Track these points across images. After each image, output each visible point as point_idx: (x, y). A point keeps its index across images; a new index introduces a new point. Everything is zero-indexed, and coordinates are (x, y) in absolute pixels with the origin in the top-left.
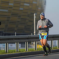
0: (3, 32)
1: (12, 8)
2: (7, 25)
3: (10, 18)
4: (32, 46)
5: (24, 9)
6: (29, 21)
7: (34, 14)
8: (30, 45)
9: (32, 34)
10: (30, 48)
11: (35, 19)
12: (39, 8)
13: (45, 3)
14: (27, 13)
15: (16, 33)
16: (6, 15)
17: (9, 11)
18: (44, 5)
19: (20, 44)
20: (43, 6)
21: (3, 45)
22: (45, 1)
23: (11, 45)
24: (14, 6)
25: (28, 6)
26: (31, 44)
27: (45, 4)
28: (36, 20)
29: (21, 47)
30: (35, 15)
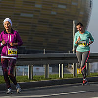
0: (26, 49)
1: (39, 11)
2: (32, 38)
3: (35, 26)
5: (57, 13)
6: (66, 32)
7: (74, 22)
10: (66, 74)
12: (82, 13)
13: (91, 4)
15: (44, 50)
17: (34, 16)
19: (51, 68)
20: (87, 9)
21: (25, 69)
22: (91, 1)
23: (37, 69)
25: (65, 9)
27: (90, 6)
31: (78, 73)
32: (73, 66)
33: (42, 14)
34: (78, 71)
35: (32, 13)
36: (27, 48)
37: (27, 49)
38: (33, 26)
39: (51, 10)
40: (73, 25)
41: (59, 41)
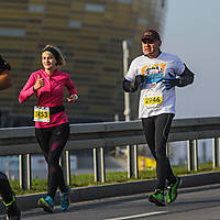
0: (11, 114)
1: (39, 22)
4: (120, 161)
5: (84, 25)
6: (106, 69)
7: (125, 44)
8: (112, 159)
9: (117, 117)
10: (112, 171)
14: (96, 39)
16: (19, 51)
17: (28, 33)
18: (158, 9)
20: (155, 11)
21: (12, 162)
24: (48, 16)
25: (101, 14)
26: (114, 155)
27: (163, 5)
30: (129, 47)
31: (141, 169)
32: (127, 151)
33: (45, 28)
34: (141, 163)
36: (14, 112)
37: (15, 115)
38: (26, 58)
39: (67, 18)
40: (122, 53)
41: (92, 91)
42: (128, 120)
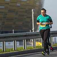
6: (27, 17)
9: (30, 31)
11: (34, 14)
14: (25, 9)
15: (13, 30)
16: (3, 12)
23: (9, 43)
24: (11, 2)
28: (34, 16)
29: (20, 44)
33: (10, 6)
35: (3, 5)
39: (16, 3)
40: (32, 13)
42: (33, 31)
